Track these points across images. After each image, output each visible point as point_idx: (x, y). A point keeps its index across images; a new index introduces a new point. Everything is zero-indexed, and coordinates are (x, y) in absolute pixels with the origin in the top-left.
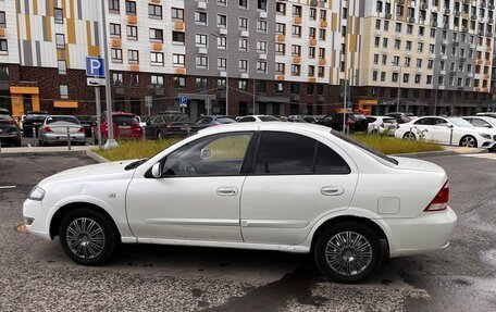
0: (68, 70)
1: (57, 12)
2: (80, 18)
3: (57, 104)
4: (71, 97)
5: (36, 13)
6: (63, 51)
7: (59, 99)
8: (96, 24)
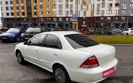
0: (86, 17)
1: (84, 3)
2: (90, 4)
3: (82, 26)
4: (86, 24)
5: (80, 4)
6: (85, 13)
7: (83, 25)
8: (94, 5)
